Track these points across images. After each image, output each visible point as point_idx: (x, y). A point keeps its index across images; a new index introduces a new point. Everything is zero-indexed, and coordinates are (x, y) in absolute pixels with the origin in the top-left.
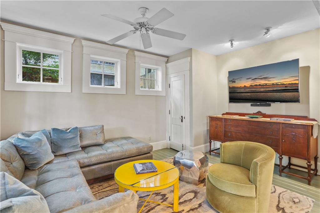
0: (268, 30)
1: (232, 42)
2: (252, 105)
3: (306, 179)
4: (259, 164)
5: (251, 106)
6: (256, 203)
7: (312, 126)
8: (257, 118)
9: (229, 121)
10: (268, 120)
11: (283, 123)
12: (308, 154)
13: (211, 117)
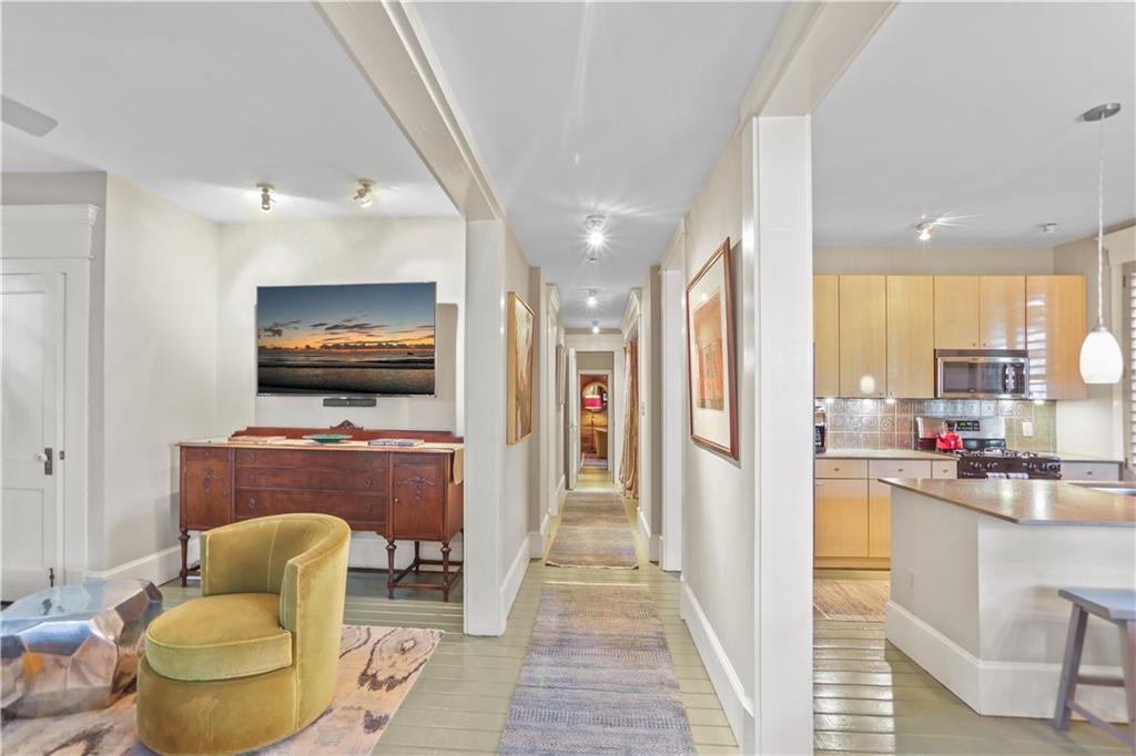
0: (366, 186)
1: (265, 190)
2: (326, 403)
3: (439, 588)
4: (300, 568)
5: (325, 405)
6: (295, 681)
7: (452, 455)
8: (337, 441)
9: (253, 456)
10: (362, 445)
11: (395, 453)
12: (443, 526)
13: (187, 447)
